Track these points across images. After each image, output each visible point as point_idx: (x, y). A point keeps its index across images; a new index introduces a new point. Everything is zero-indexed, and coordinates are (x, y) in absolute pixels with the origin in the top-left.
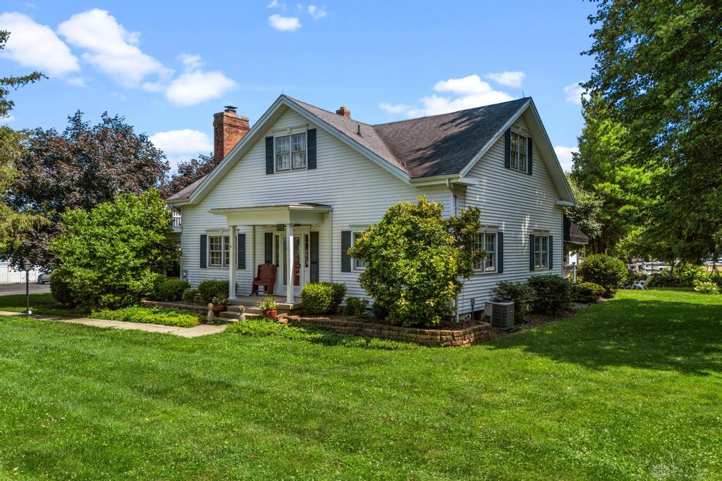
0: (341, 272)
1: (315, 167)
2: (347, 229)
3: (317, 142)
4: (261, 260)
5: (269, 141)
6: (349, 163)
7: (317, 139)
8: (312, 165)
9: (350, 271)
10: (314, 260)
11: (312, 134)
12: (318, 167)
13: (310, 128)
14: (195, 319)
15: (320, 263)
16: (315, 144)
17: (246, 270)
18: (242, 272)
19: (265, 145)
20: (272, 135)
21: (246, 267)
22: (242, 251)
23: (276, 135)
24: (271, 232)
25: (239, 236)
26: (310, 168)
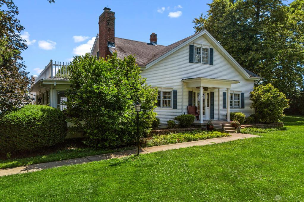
0: (222, 109)
1: (212, 65)
2: (225, 91)
4: (186, 104)
5: (191, 47)
6: (225, 66)
7: (214, 53)
8: (212, 63)
9: (226, 108)
10: (212, 104)
11: (212, 51)
14: (219, 133)
15: (214, 105)
16: (213, 55)
17: (177, 109)
18: (175, 110)
19: (189, 48)
20: (193, 44)
21: (178, 108)
22: (175, 99)
23: (195, 45)
24: (192, 91)
25: (173, 91)
26: (210, 64)
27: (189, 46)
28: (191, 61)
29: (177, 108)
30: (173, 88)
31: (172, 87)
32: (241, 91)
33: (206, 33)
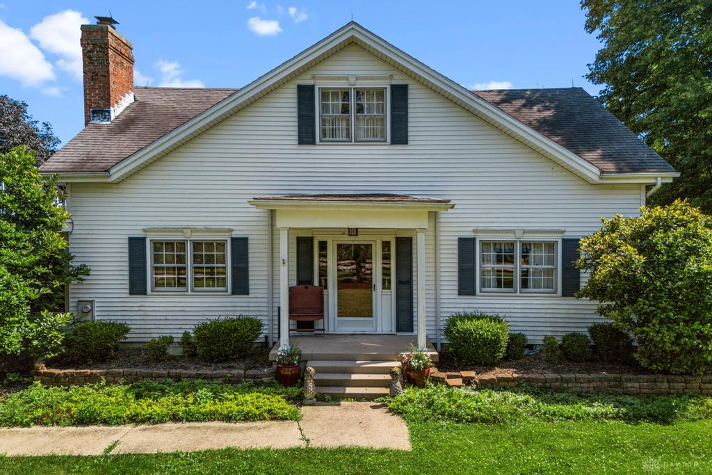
0: (456, 296)
1: (404, 142)
2: (468, 234)
3: (410, 106)
5: (305, 94)
7: (410, 101)
8: (400, 136)
9: (474, 294)
10: (404, 278)
11: (400, 93)
12: (410, 143)
13: (394, 82)
15: (414, 283)
16: (406, 108)
17: (251, 296)
18: (240, 300)
19: (295, 96)
20: (311, 82)
21: (250, 291)
22: (241, 265)
23: (320, 84)
24: (310, 236)
25: (233, 240)
26: (394, 142)
27: (295, 91)
28: (306, 136)
29: (248, 294)
30: (233, 230)
31: (227, 225)
32: (563, 232)
33: (357, 35)
